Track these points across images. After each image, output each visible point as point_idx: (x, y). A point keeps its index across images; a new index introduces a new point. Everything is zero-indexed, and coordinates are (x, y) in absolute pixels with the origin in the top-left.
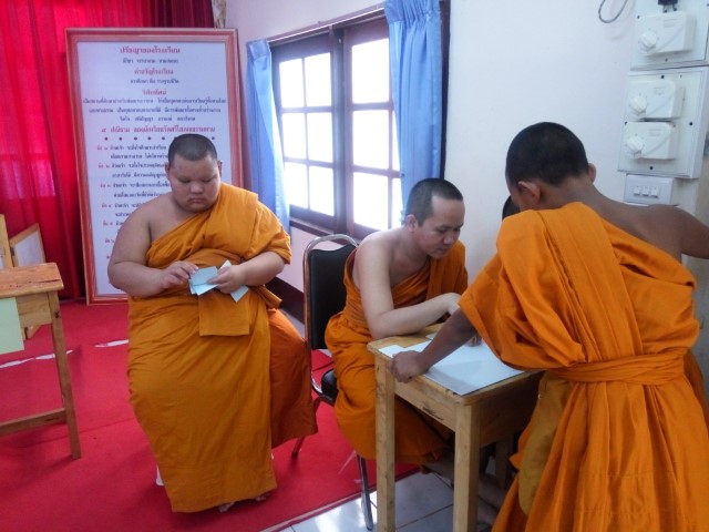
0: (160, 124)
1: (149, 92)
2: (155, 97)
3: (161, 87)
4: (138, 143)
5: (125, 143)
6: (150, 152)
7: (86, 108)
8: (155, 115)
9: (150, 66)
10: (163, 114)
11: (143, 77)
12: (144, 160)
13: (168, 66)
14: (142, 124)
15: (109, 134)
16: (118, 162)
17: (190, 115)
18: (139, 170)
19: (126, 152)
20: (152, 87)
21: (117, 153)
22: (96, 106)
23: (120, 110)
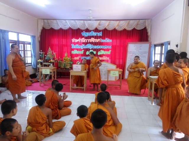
1: (137, 51)
3: (139, 50)
7: (128, 53)
8: (137, 54)
9: (138, 47)
13: (140, 47)
15: (130, 56)
17: (142, 54)
20: (137, 50)
22: (129, 52)
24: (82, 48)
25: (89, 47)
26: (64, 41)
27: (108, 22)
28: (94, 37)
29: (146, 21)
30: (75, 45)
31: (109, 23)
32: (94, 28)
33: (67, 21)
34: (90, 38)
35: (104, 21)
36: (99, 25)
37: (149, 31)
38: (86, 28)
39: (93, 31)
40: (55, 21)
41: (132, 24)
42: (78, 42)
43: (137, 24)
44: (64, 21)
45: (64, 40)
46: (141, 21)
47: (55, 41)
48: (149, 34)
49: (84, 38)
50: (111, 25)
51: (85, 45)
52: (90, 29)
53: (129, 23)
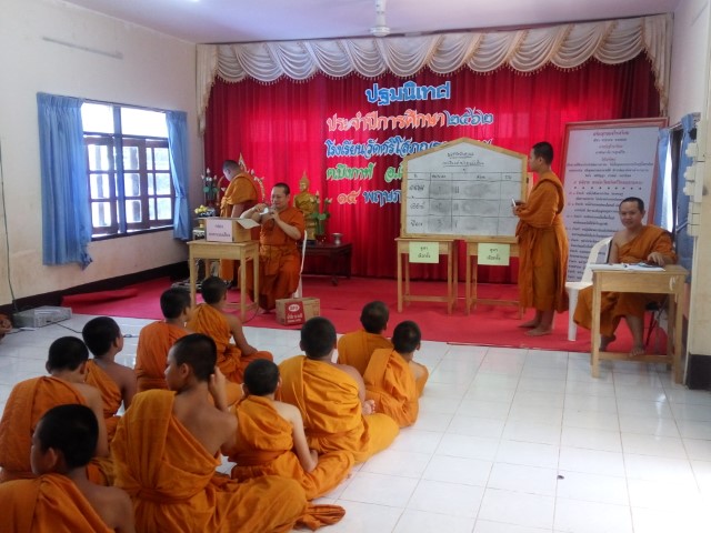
0: (608, 179)
1: (605, 159)
2: (608, 163)
3: (613, 156)
4: (594, 191)
5: (586, 191)
6: (599, 196)
7: (568, 169)
8: (607, 174)
9: (609, 143)
10: (611, 173)
11: (604, 150)
12: (595, 202)
13: (620, 143)
14: (597, 179)
15: (577, 185)
16: (579, 202)
17: (629, 173)
18: (591, 208)
19: (585, 196)
20: (607, 156)
21: (580, 196)
22: (574, 168)
23: (587, 170)
24: (369, 156)
25: (398, 150)
26: (297, 130)
27: (477, 37)
28: (418, 105)
29: (647, 26)
30: (339, 141)
31: (481, 43)
32: (415, 68)
33: (307, 44)
34: (402, 113)
35: (458, 36)
36: (439, 52)
37: (660, 66)
38: (384, 69)
39: (414, 79)
40: (260, 50)
41: (581, 41)
42: (352, 128)
43: (606, 41)
44: (295, 48)
45: (296, 123)
46: (622, 24)
47: (263, 130)
48: (660, 82)
49: (375, 113)
50: (490, 49)
51: (380, 142)
52: (402, 73)
53: (566, 39)
